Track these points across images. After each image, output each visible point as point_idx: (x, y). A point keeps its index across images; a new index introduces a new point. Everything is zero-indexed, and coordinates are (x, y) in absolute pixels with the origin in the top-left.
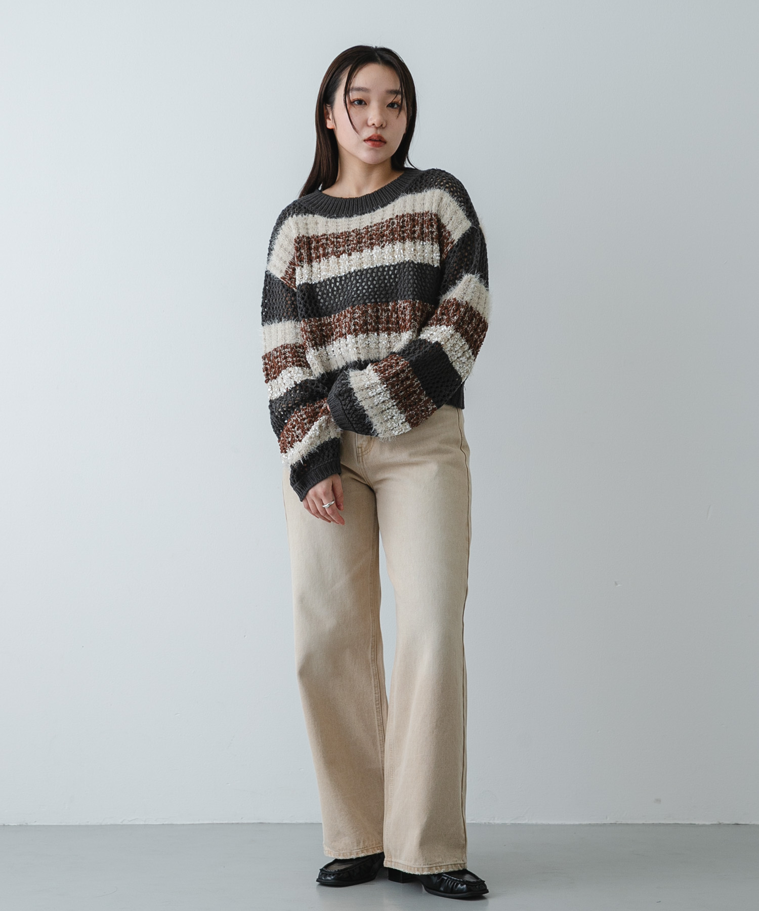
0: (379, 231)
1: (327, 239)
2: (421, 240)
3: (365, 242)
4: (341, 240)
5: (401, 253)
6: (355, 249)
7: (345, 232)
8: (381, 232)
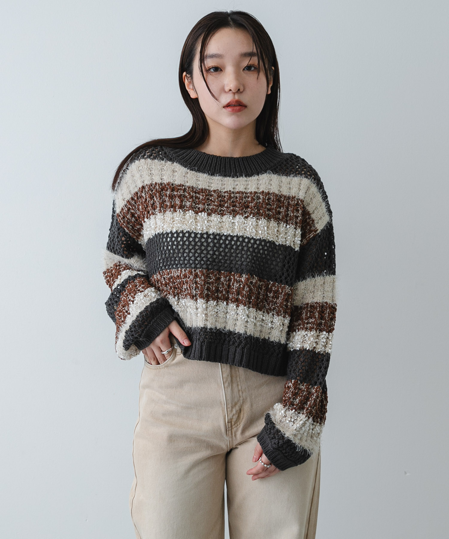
0: (242, 200)
1: (184, 190)
2: (284, 222)
3: (227, 207)
4: (201, 197)
5: (265, 230)
6: (216, 211)
7: (206, 190)
8: (245, 203)
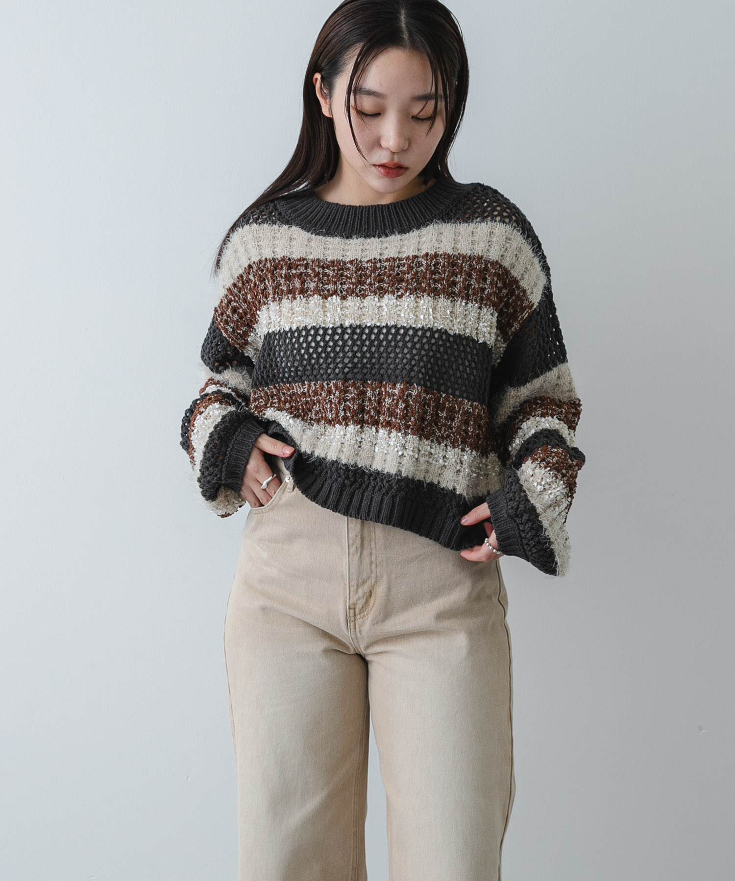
3: (370, 284)
4: (331, 273)
5: (429, 313)
6: (353, 292)
